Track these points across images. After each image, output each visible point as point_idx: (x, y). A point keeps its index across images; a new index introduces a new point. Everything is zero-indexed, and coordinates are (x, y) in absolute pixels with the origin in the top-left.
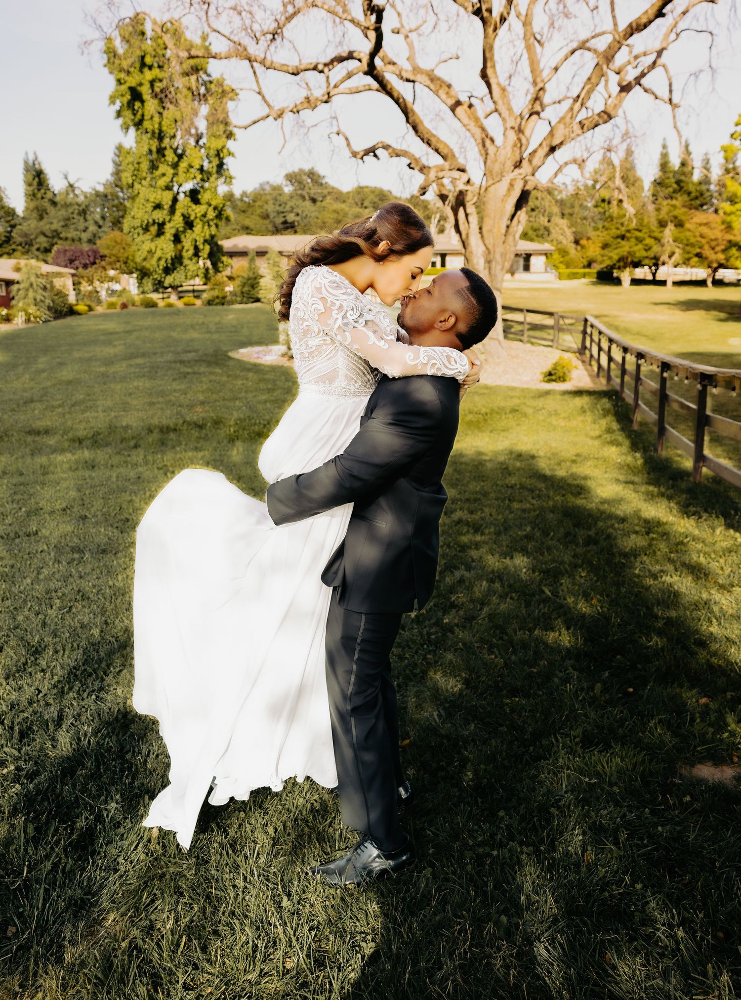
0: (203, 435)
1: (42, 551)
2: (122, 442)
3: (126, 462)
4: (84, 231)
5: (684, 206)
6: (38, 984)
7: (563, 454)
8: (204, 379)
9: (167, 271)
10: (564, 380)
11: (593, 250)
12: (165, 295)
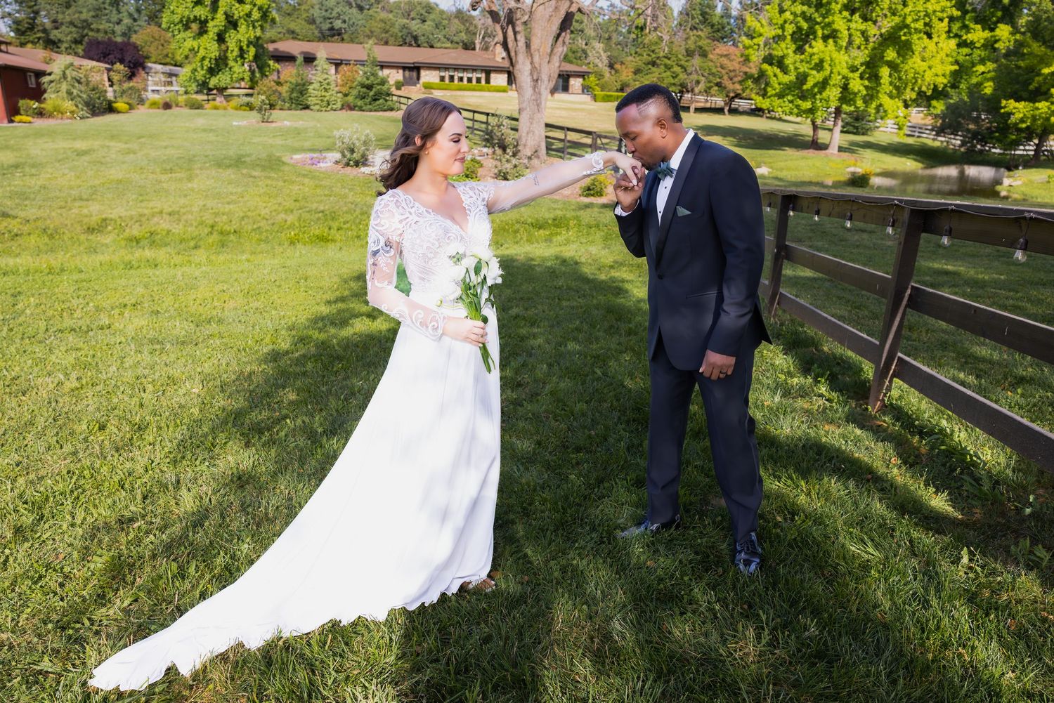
0: (263, 238)
1: (120, 343)
2: (181, 242)
3: (189, 261)
4: (118, 24)
5: (708, 38)
6: (208, 678)
7: (602, 260)
8: (260, 183)
9: (212, 72)
10: (601, 195)
11: (626, 75)
12: (210, 97)
